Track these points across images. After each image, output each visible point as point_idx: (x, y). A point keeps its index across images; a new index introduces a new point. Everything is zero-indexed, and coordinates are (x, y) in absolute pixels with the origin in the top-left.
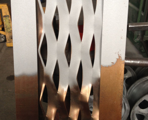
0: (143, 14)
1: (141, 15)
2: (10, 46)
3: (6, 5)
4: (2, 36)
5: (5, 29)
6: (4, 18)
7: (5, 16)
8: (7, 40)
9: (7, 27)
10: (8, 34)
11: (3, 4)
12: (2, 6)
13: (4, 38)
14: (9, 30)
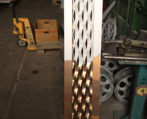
0: (128, 26)
1: (127, 26)
2: (30, 50)
3: (27, 19)
4: (24, 42)
5: (27, 37)
6: (26, 29)
7: (27, 27)
8: (28, 45)
9: (29, 36)
10: (29, 41)
11: (25, 18)
12: (25, 20)
13: (25, 43)
14: (30, 38)
